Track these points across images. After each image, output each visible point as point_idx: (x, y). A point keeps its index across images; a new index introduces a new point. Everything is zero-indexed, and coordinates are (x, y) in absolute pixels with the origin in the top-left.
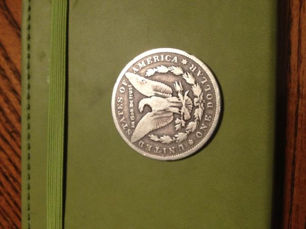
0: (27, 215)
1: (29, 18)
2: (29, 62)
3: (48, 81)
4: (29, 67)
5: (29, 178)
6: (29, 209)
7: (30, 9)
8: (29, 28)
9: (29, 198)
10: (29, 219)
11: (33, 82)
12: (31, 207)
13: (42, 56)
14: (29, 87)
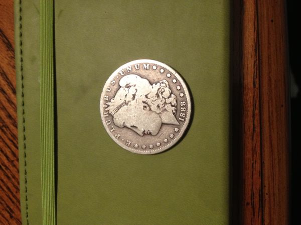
0: (25, 196)
1: (21, 27)
2: (22, 64)
3: (39, 81)
4: (22, 70)
5: (26, 165)
6: (26, 191)
7: (21, 19)
8: (21, 35)
9: (26, 182)
10: (27, 200)
11: (26, 82)
12: (28, 189)
13: (33, 59)
14: (23, 87)
